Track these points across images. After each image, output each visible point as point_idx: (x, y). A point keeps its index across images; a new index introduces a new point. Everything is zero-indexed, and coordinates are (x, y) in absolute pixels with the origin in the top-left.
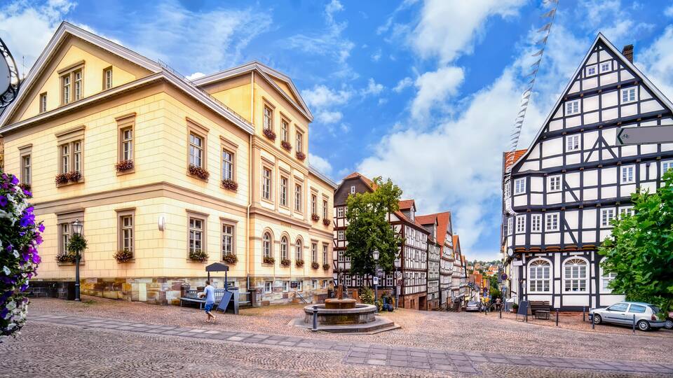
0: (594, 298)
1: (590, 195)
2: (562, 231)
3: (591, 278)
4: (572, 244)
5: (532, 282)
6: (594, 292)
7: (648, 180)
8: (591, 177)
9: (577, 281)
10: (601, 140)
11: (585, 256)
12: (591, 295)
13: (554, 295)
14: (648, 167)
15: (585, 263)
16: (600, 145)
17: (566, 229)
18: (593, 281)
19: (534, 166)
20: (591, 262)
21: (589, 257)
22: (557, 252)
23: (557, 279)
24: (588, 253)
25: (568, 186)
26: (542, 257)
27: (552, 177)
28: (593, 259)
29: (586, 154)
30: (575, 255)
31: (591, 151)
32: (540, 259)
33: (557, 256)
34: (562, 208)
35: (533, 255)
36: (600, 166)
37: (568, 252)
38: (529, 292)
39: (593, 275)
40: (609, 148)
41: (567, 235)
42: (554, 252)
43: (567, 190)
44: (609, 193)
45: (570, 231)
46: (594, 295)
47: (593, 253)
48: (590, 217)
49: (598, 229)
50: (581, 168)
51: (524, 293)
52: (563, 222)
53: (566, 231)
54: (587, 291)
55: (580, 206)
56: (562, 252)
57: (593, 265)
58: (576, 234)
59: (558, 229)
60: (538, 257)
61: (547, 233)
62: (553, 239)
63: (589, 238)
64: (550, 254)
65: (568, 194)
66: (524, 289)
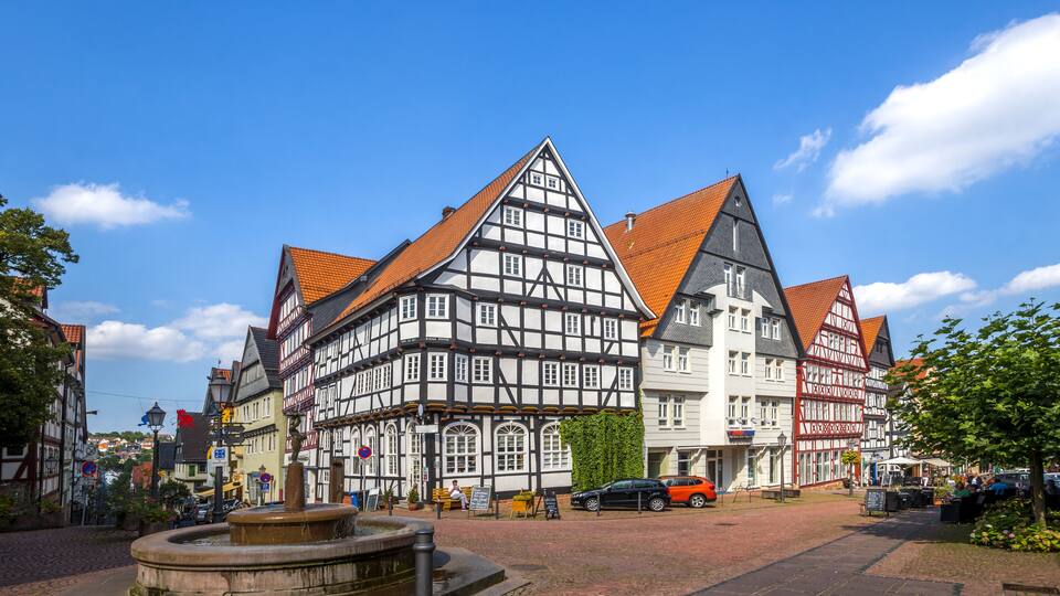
0: (534, 478)
1: (533, 341)
2: (496, 385)
3: (531, 452)
4: (509, 405)
5: (451, 459)
6: (534, 470)
7: (592, 337)
8: (532, 317)
9: (513, 456)
10: (545, 272)
11: (522, 421)
12: (530, 474)
13: (483, 477)
14: (593, 320)
15: (522, 431)
16: (545, 279)
17: (501, 382)
18: (533, 455)
19: (458, 281)
20: (530, 431)
21: (527, 424)
22: (488, 414)
23: (488, 453)
24: (526, 418)
25: (505, 323)
26: (465, 420)
27: (484, 304)
28: (532, 427)
29: (529, 286)
30: (511, 421)
31: (535, 283)
32: (462, 423)
33: (487, 421)
34: (497, 352)
35: (452, 417)
36: (543, 305)
37: (502, 415)
38: (445, 474)
39: (533, 448)
40: (555, 286)
41: (502, 390)
42: (482, 415)
43: (503, 328)
44: (554, 343)
45: (507, 386)
46: (534, 474)
47: (532, 420)
48: (531, 369)
49: (540, 388)
50: (523, 302)
51: (438, 476)
52: (498, 372)
53: (502, 385)
54: (526, 469)
55: (520, 353)
56: (492, 416)
57: (532, 434)
58: (514, 391)
59: (491, 381)
60: (458, 420)
61: (476, 385)
62: (483, 395)
63: (530, 397)
64: (477, 418)
65: (505, 333)
66: (438, 471)
